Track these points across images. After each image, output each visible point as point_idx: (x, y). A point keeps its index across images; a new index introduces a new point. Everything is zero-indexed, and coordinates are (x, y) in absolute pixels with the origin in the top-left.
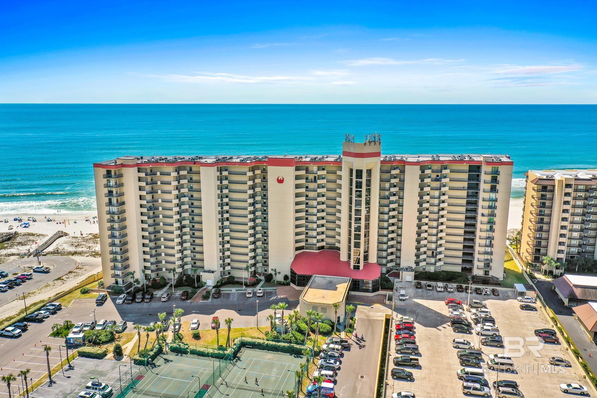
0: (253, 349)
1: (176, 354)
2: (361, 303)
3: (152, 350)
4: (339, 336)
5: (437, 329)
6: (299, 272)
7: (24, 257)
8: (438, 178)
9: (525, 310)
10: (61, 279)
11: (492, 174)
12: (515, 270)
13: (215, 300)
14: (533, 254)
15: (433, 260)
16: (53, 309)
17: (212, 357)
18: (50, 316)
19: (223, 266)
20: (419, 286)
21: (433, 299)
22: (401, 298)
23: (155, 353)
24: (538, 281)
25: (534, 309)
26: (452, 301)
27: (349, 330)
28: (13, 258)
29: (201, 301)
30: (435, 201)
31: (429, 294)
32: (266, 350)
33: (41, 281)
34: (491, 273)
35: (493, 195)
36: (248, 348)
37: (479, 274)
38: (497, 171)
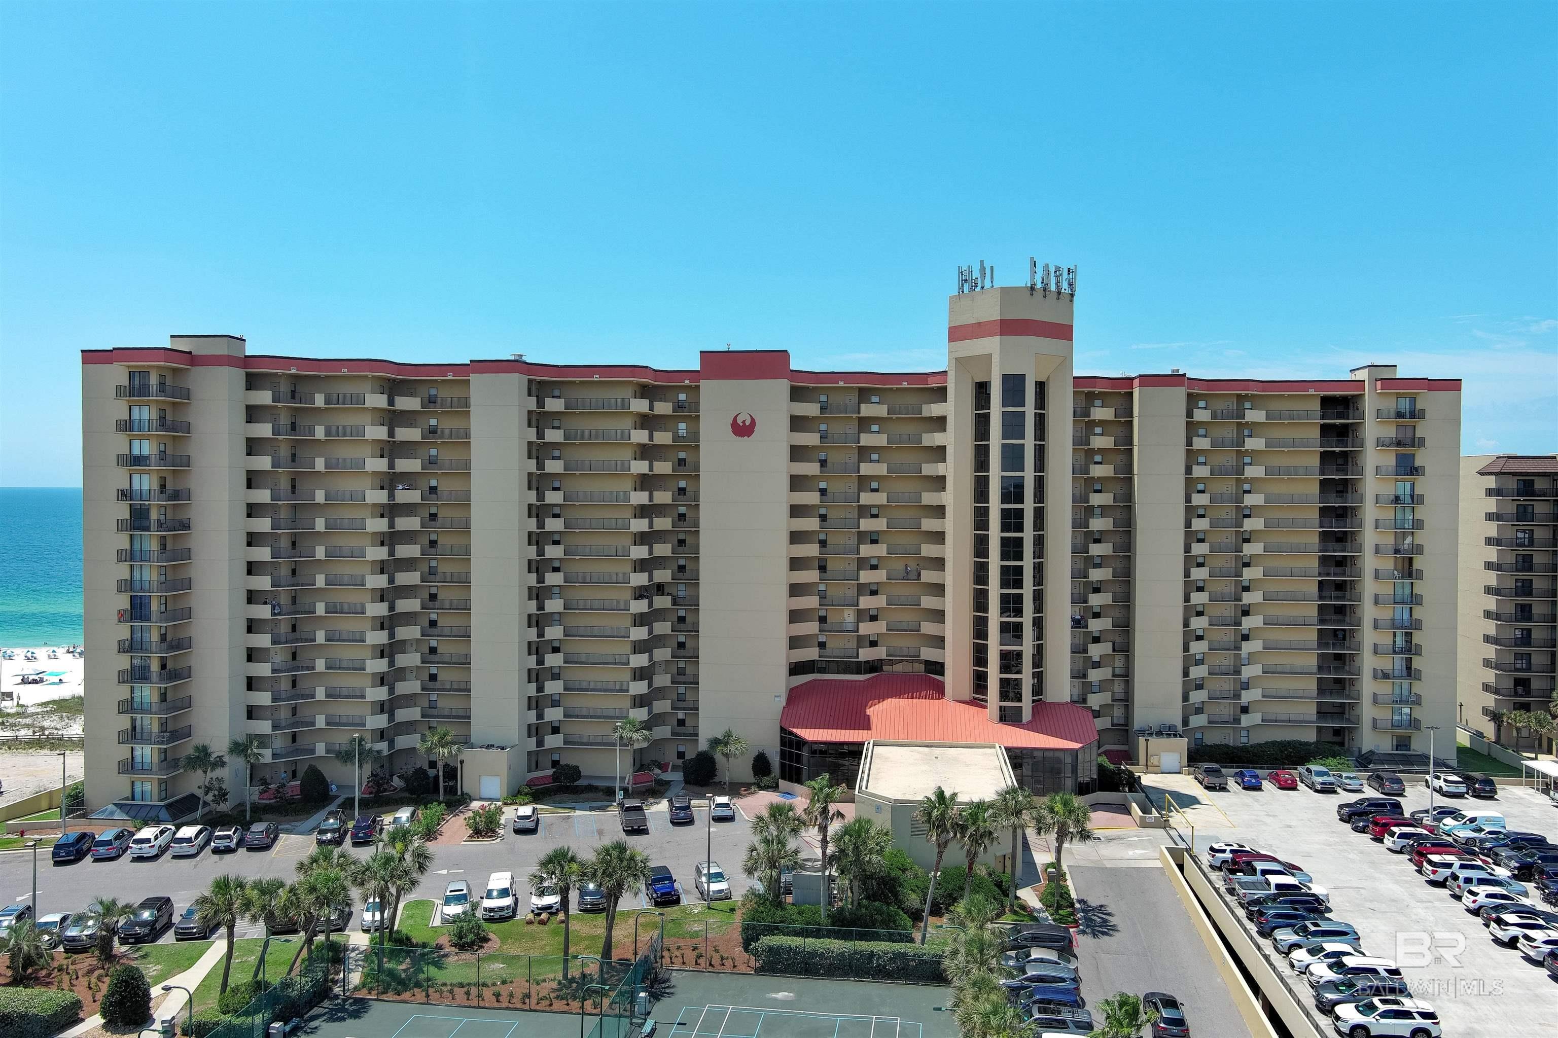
19: (535, 731)
37: (1381, 748)
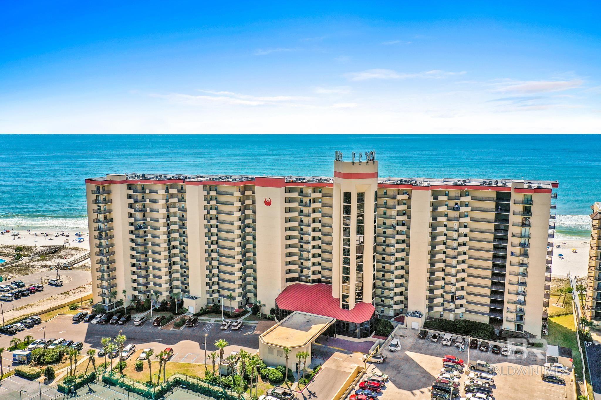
0: (186, 390)
1: (105, 384)
2: (341, 349)
3: (80, 377)
4: (290, 386)
5: (412, 393)
6: (282, 307)
7: (52, 270)
8: (457, 206)
9: (548, 382)
10: (67, 294)
11: (524, 203)
12: (569, 328)
13: (187, 329)
14: (593, 309)
15: (452, 306)
16: (29, 323)
17: (138, 393)
18: (25, 329)
19: (210, 293)
20: (422, 336)
21: (432, 355)
22: (391, 348)
23: (83, 381)
24: (593, 345)
25: (562, 382)
26: (451, 359)
27: (304, 381)
28: (44, 269)
29: (172, 329)
30: (454, 234)
31: (430, 347)
32: (199, 393)
33: (49, 294)
34: (525, 328)
35: (525, 231)
36: (182, 387)
37: (510, 328)
38: (531, 200)
